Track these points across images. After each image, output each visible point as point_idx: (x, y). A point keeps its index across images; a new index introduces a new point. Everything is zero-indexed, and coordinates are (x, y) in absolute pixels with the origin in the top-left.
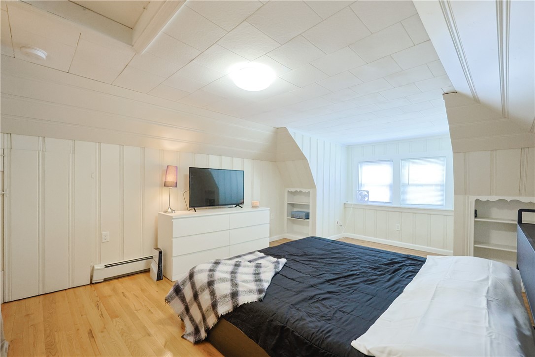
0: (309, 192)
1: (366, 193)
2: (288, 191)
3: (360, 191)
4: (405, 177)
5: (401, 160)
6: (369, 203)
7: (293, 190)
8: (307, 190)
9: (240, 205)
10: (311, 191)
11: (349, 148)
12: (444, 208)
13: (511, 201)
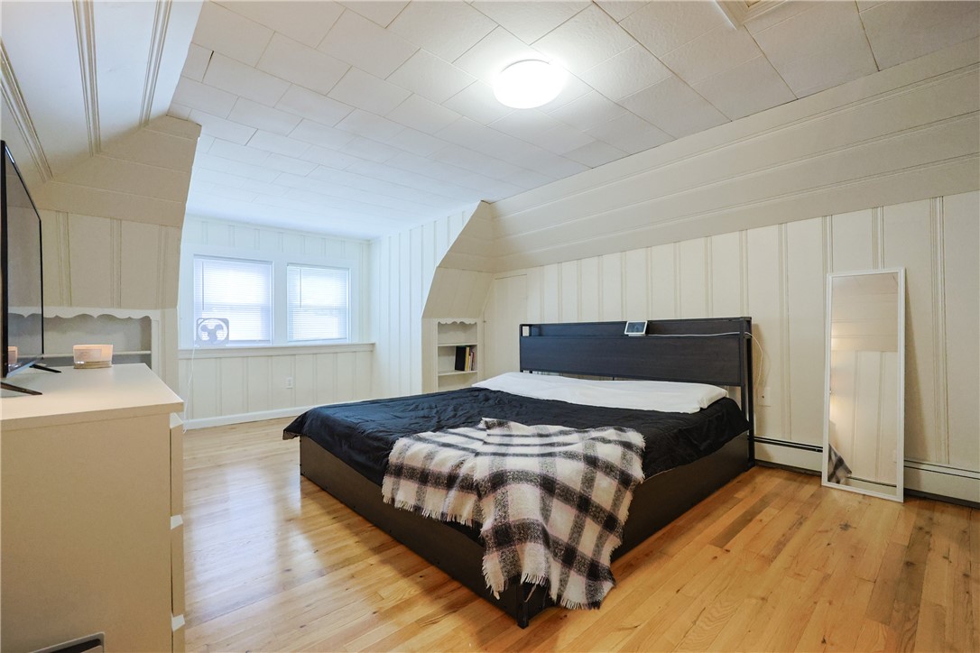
0: (147, 319)
1: (221, 323)
6: (228, 345)
10: (155, 315)
12: (350, 342)
13: (460, 323)
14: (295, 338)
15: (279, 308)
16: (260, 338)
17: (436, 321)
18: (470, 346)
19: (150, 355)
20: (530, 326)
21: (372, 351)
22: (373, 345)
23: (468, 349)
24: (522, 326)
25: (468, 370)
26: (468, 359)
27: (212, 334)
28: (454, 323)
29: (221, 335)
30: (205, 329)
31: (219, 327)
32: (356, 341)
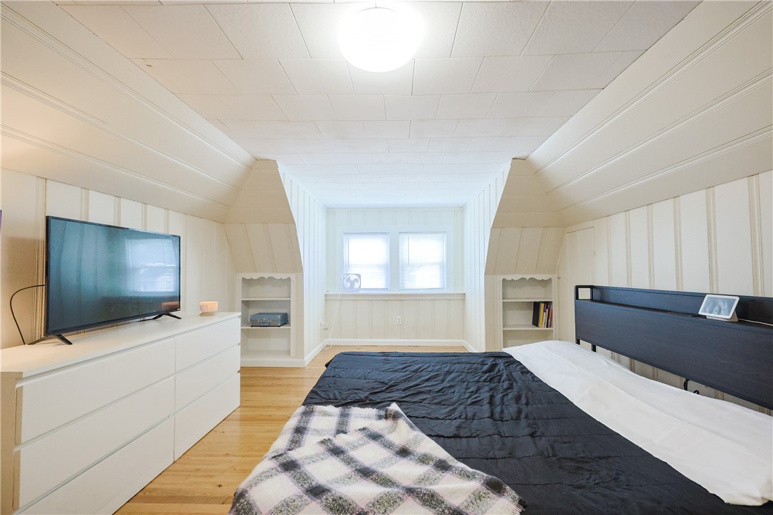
0: (289, 279)
1: (357, 277)
2: (243, 279)
3: (348, 275)
4: (404, 256)
5: (400, 233)
6: (361, 292)
7: (255, 276)
8: (285, 276)
9: (173, 313)
10: (293, 277)
11: (329, 211)
12: (445, 291)
13: (530, 279)
14: (406, 287)
15: (394, 267)
16: (383, 287)
17: (500, 278)
18: (545, 302)
19: (290, 301)
20: (592, 287)
21: (464, 300)
22: (465, 294)
23: (542, 305)
24: (577, 288)
25: (542, 327)
26: (543, 316)
27: (352, 284)
28: (523, 279)
29: (357, 285)
30: (348, 280)
31: (356, 280)
32: (452, 291)
